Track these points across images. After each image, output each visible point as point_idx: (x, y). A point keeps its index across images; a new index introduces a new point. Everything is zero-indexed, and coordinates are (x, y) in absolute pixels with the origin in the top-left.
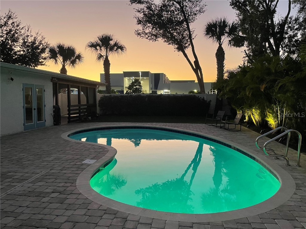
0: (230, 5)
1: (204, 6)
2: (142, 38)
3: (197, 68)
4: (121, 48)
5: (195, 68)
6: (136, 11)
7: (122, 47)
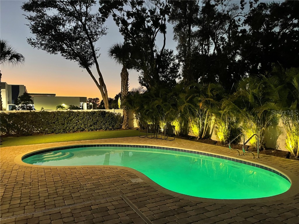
0: (120, 31)
1: (106, 29)
2: (38, 48)
3: (102, 85)
4: (17, 57)
5: (99, 85)
6: (27, 17)
7: (19, 57)
